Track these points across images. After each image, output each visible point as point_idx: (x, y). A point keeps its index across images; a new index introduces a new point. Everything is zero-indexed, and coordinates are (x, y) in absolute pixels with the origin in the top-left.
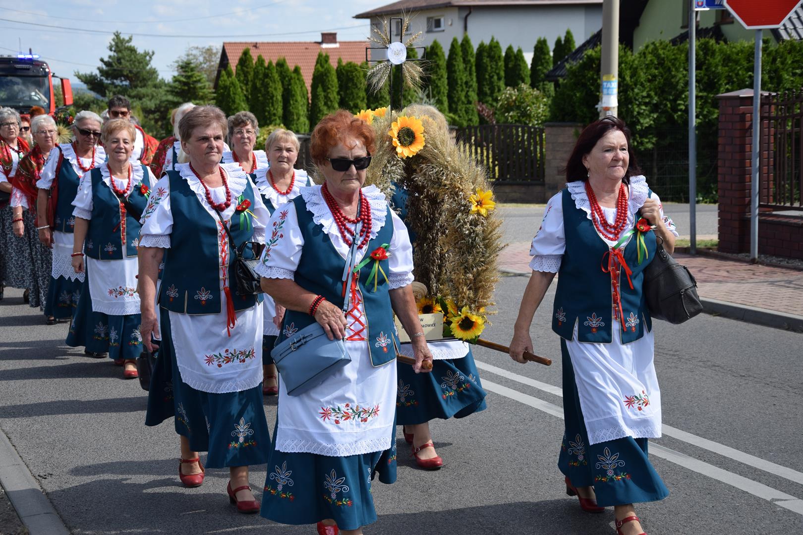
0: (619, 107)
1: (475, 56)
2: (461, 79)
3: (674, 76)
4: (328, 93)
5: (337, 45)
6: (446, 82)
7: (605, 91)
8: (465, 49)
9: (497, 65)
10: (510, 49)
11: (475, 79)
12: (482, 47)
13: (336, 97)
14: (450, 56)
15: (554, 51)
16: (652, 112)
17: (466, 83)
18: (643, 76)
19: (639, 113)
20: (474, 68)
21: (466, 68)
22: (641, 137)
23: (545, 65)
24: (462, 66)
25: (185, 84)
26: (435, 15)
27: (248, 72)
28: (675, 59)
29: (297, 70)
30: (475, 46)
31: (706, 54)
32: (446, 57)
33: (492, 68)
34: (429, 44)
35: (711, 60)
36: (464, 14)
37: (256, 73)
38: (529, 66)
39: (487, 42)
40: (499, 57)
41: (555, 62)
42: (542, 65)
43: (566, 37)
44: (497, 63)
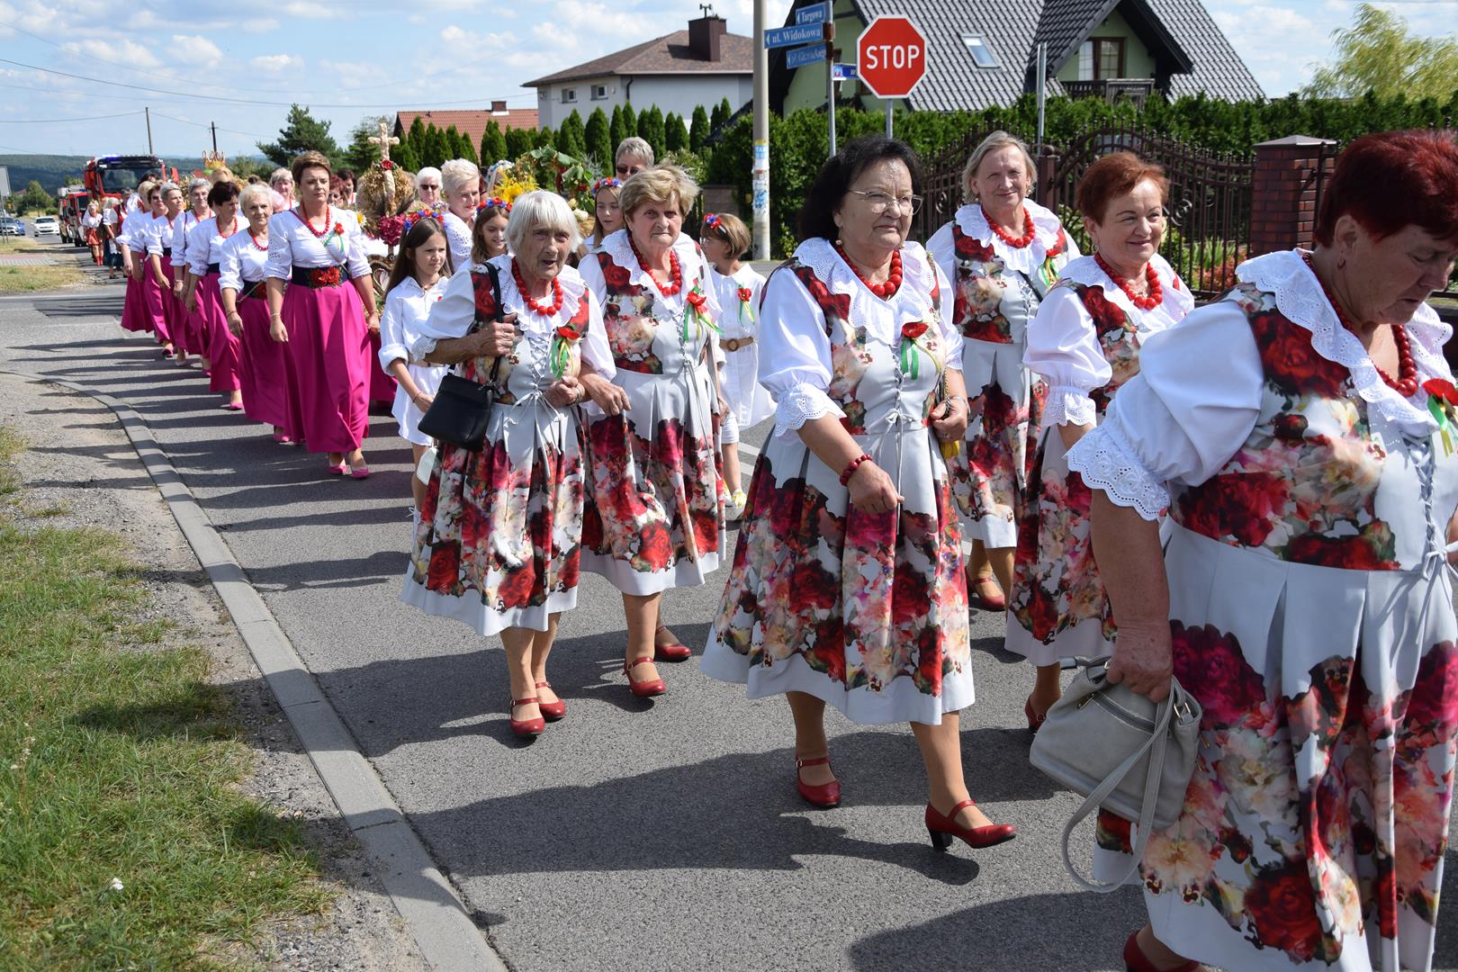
0: (770, 170)
1: (637, 121)
3: (820, 142)
5: (507, 113)
7: (757, 155)
8: (628, 116)
9: (658, 131)
10: (670, 115)
12: (643, 115)
14: (613, 122)
15: (712, 118)
16: (801, 174)
18: (792, 141)
19: (789, 176)
22: (792, 198)
23: (703, 131)
25: (361, 153)
26: (599, 83)
27: (420, 140)
28: (820, 126)
29: (466, 137)
30: (637, 114)
31: (847, 122)
32: (610, 123)
33: (653, 133)
34: (594, 111)
35: (852, 128)
36: (626, 83)
37: (428, 141)
38: (689, 132)
39: (648, 110)
40: (661, 123)
41: (712, 128)
42: (700, 131)
43: (722, 105)
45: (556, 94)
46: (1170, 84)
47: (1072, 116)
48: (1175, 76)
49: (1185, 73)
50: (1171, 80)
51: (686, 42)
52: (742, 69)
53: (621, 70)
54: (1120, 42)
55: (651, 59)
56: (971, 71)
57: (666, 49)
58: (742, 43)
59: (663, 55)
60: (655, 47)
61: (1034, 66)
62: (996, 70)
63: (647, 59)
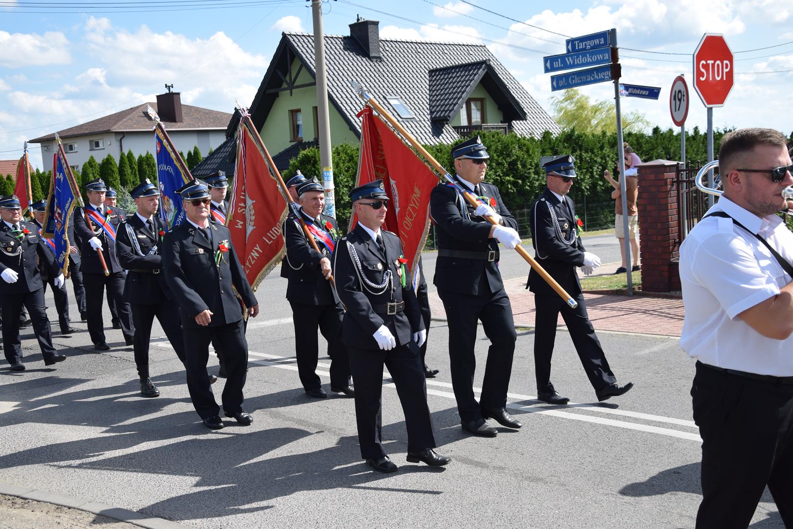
1: (137, 164)
2: (130, 180)
4: (35, 193)
6: (119, 182)
7: (325, 178)
8: (131, 160)
9: (152, 169)
11: (138, 180)
12: (140, 157)
13: (42, 195)
14: (120, 164)
17: (133, 182)
20: (137, 172)
21: (132, 173)
24: (129, 171)
30: (136, 157)
32: (118, 165)
33: (149, 172)
34: (106, 157)
36: (120, 139)
39: (144, 155)
43: (194, 151)
44: (152, 168)
46: (513, 127)
48: (514, 121)
49: (523, 120)
50: (513, 125)
51: (156, 109)
52: (199, 127)
53: (115, 128)
55: (134, 121)
58: (193, 110)
60: (134, 113)
61: (435, 117)
62: (412, 120)
63: (130, 121)
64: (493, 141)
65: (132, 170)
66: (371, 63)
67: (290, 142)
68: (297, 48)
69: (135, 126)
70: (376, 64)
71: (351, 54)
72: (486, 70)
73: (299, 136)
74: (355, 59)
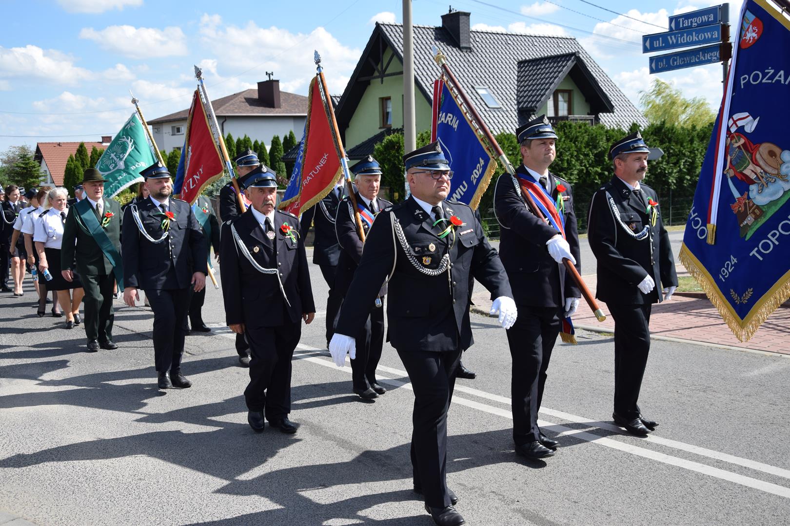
1: (235, 146)
10: (256, 142)
12: (239, 140)
15: (283, 143)
23: (279, 152)
25: (24, 168)
27: (83, 159)
30: (235, 140)
36: (222, 122)
38: (268, 151)
39: (242, 138)
41: (284, 150)
42: (277, 152)
43: (290, 135)
45: (167, 129)
46: (600, 119)
47: (596, 136)
49: (610, 112)
50: (600, 117)
51: (256, 96)
52: (295, 113)
53: (218, 113)
54: (569, 92)
55: (235, 106)
56: (485, 110)
57: (244, 100)
58: (291, 97)
59: (243, 104)
60: (236, 99)
61: (522, 107)
62: (499, 110)
63: (231, 106)
64: (579, 132)
65: (231, 152)
66: (461, 54)
67: (380, 128)
68: (390, 37)
69: (236, 111)
70: (466, 54)
71: (442, 44)
72: (575, 62)
73: (389, 123)
74: (446, 49)
